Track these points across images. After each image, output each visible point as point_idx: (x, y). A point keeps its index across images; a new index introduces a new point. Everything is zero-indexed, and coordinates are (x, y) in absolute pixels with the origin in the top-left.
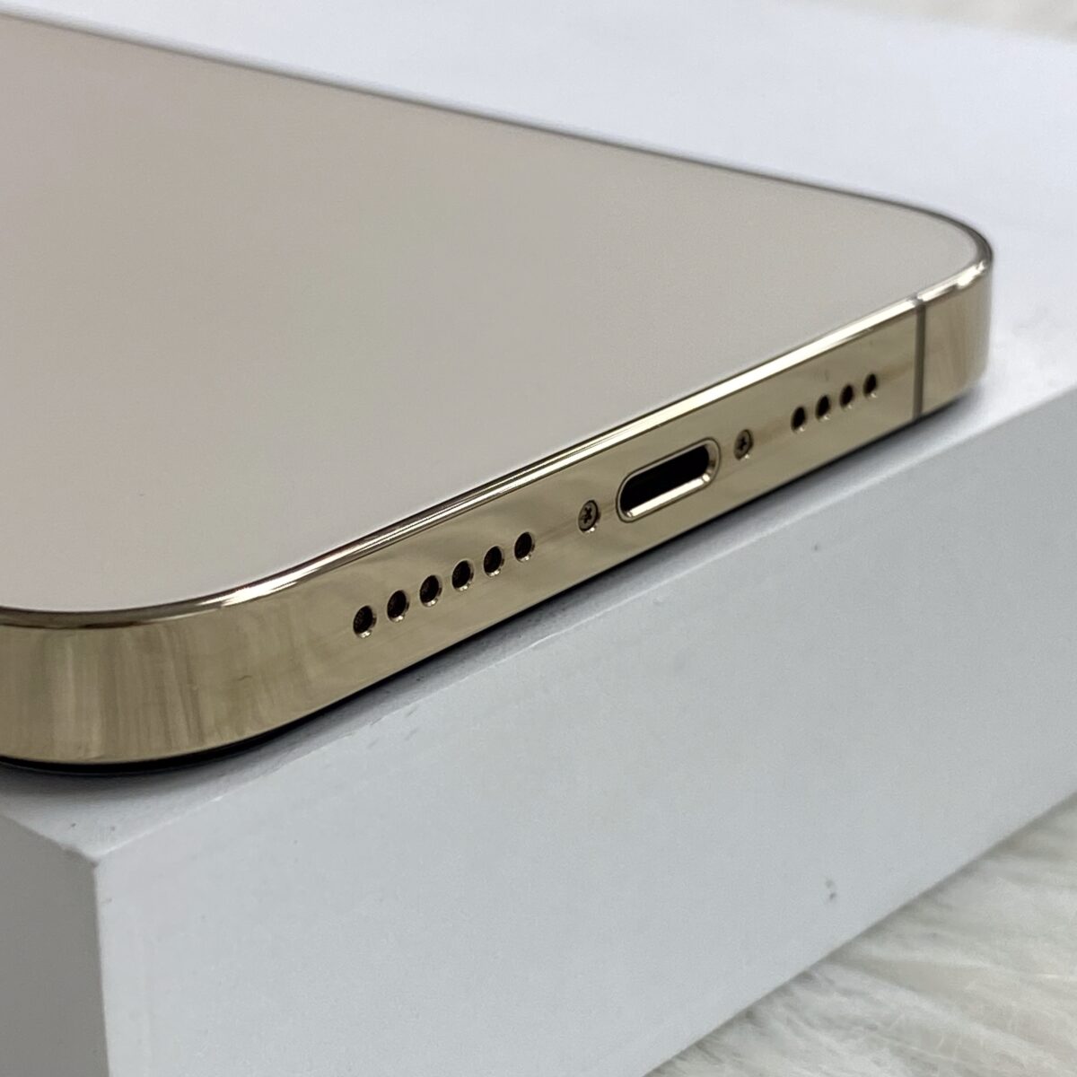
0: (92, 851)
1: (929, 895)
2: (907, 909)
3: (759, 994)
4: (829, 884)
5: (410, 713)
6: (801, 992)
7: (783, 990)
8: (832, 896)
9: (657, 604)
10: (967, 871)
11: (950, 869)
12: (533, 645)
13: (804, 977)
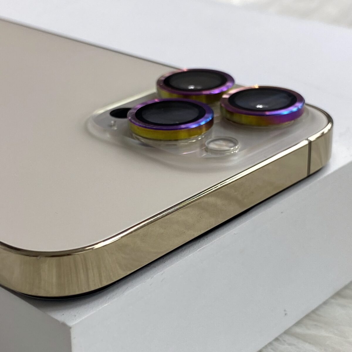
0: (70, 324)
1: (313, 312)
2: (308, 316)
3: (263, 345)
4: (285, 311)
5: (162, 274)
6: (276, 344)
7: (270, 344)
8: (286, 314)
9: (235, 234)
10: (325, 303)
11: (321, 302)
12: (199, 250)
13: (277, 339)
